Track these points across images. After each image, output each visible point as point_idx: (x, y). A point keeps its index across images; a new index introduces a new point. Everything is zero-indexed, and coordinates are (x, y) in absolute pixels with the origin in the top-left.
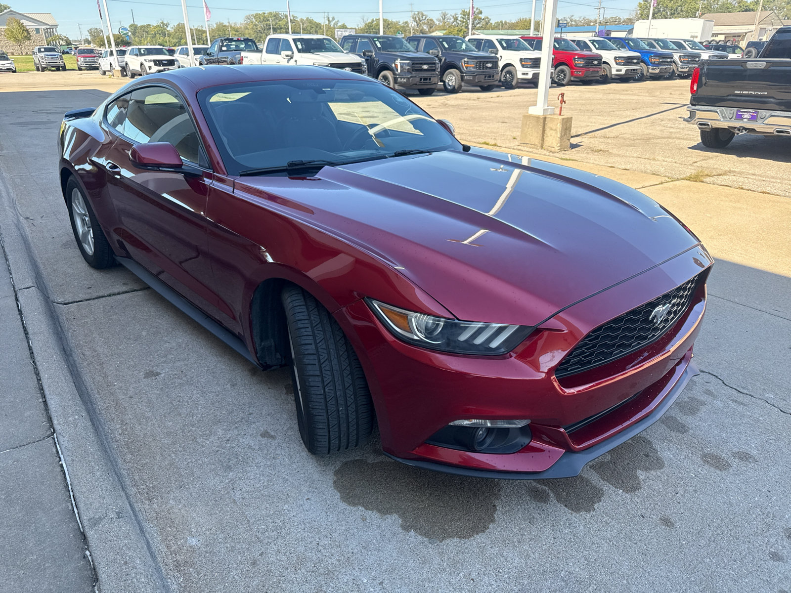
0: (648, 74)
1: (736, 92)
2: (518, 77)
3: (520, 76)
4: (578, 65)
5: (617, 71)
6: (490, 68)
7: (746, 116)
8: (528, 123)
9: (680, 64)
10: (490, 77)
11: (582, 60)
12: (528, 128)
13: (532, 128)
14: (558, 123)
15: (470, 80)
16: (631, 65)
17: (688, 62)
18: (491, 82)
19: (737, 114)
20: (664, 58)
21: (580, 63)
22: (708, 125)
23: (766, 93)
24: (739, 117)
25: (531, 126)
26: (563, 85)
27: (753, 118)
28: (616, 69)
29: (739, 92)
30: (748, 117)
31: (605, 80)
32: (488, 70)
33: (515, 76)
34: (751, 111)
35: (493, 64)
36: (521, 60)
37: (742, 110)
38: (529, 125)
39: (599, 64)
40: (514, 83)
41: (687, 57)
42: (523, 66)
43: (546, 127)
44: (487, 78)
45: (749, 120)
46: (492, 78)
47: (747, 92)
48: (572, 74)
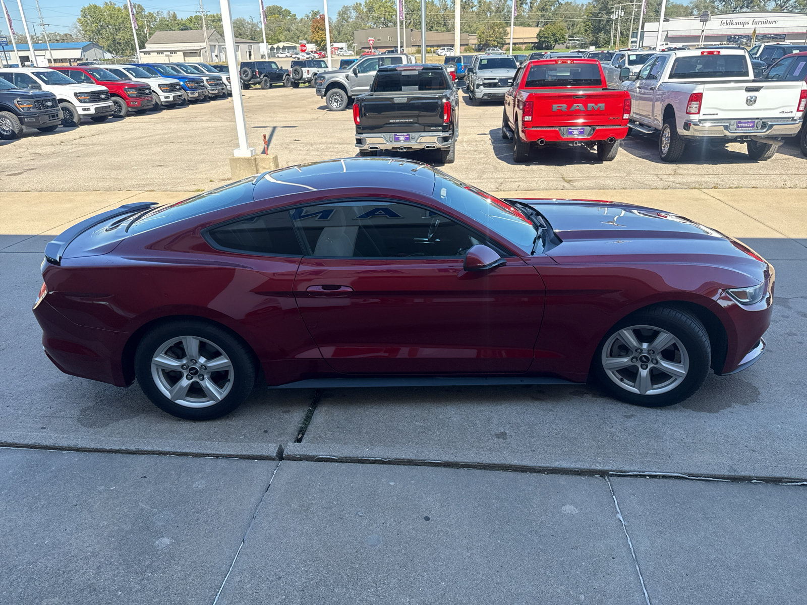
0: (189, 99)
1: (391, 121)
2: (79, 113)
3: (81, 112)
4: (131, 96)
5: (166, 98)
6: (51, 107)
7: (402, 138)
8: (238, 165)
9: (209, 86)
10: (53, 116)
11: (134, 90)
12: (240, 170)
13: (244, 170)
14: (270, 162)
15: (33, 122)
16: (175, 91)
17: (216, 85)
18: (57, 121)
19: (395, 138)
20: (197, 83)
21: (133, 93)
22: (378, 148)
23: (412, 120)
24: (397, 140)
25: (243, 168)
26: (122, 117)
27: (407, 139)
28: (163, 97)
29: (393, 121)
30: (404, 139)
31: (157, 108)
32: (49, 109)
33: (75, 113)
34: (405, 134)
35: (52, 102)
36: (76, 94)
37: (398, 134)
38: (240, 167)
39: (150, 93)
40: (76, 120)
41: (212, 80)
42: (80, 101)
43: (258, 167)
44: (51, 118)
45: (404, 140)
46: (56, 118)
47: (398, 121)
48: (128, 104)
